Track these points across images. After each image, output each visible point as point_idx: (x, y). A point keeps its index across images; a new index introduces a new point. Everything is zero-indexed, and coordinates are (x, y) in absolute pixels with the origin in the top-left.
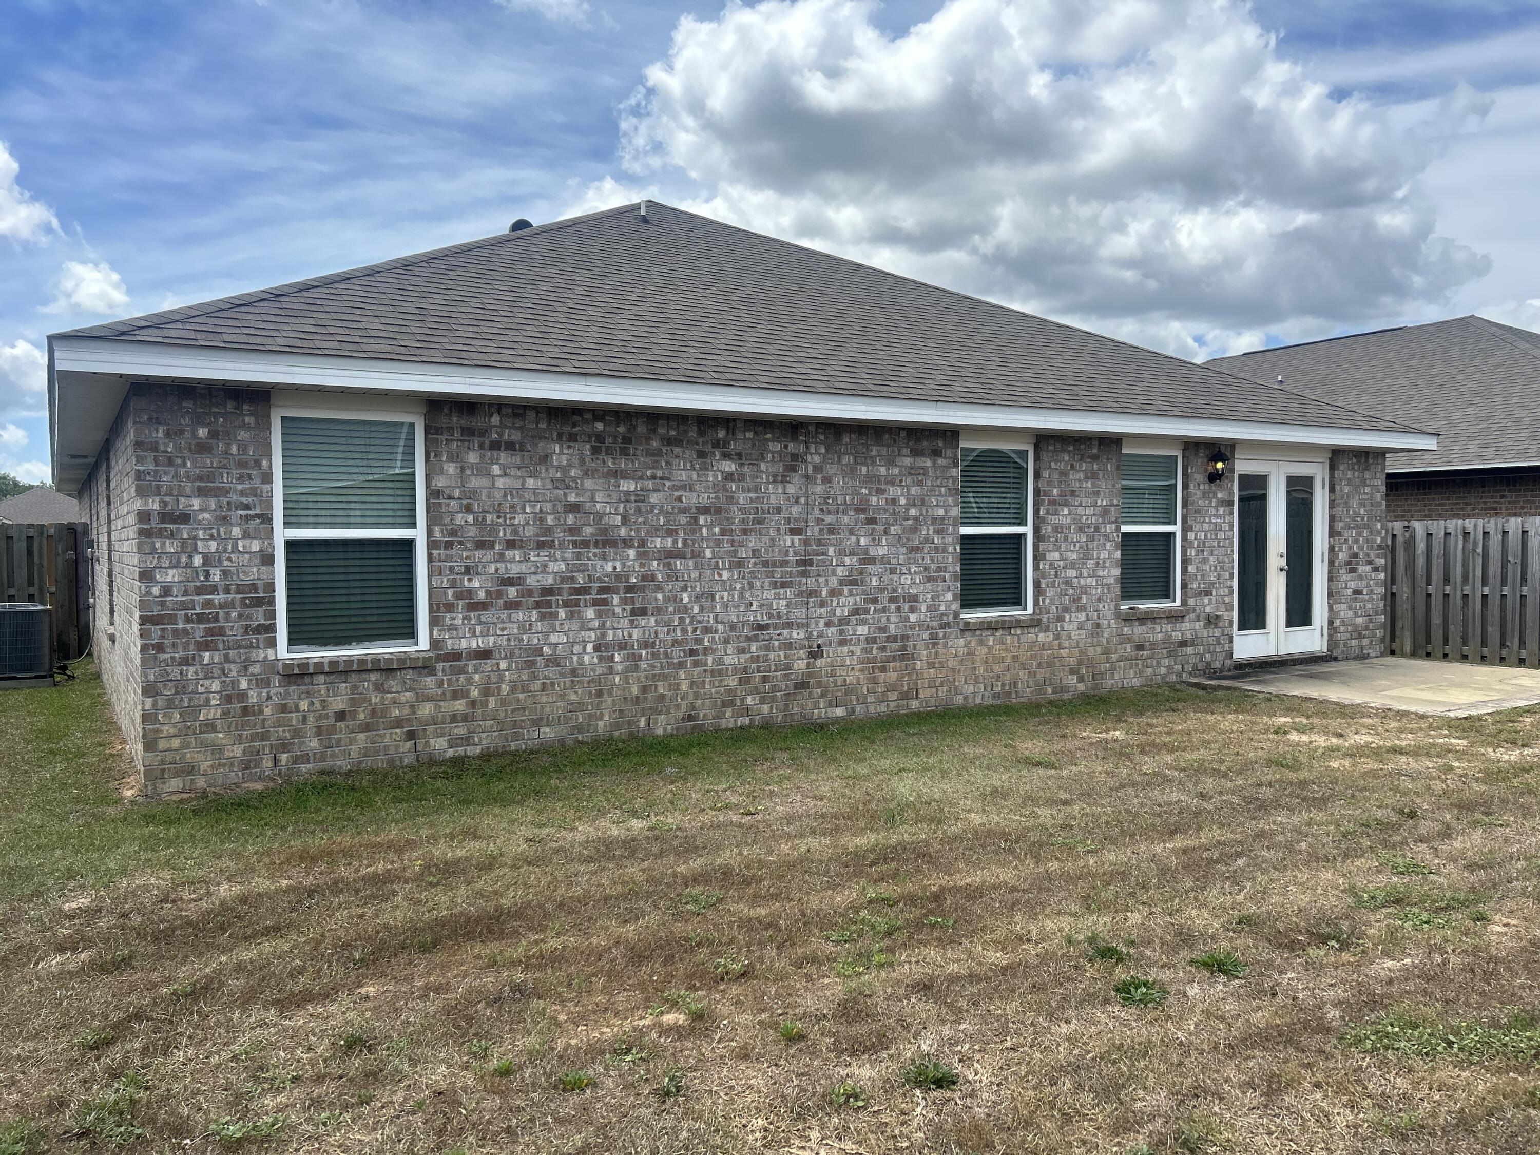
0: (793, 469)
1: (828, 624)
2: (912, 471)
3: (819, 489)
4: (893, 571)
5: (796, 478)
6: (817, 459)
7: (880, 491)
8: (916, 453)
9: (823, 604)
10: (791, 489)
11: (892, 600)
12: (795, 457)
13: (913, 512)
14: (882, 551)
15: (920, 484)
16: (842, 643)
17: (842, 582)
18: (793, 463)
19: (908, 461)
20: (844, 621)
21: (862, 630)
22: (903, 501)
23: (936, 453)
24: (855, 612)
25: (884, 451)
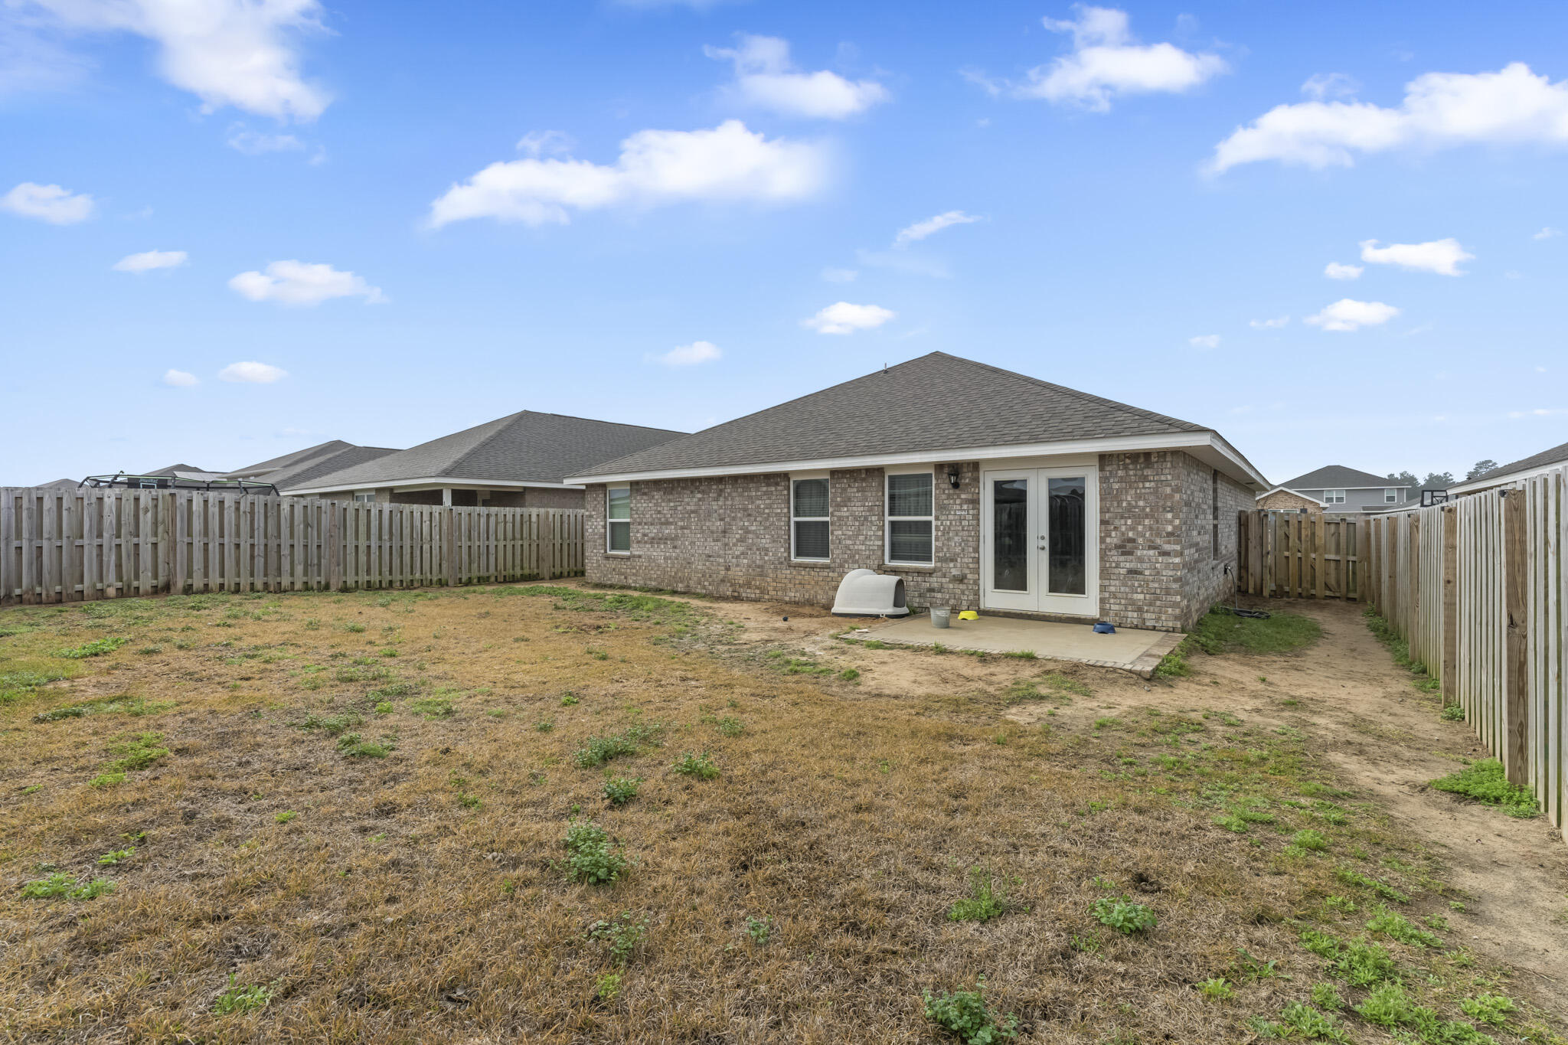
0: (720, 495)
1: (733, 558)
2: (766, 493)
3: (729, 503)
4: (758, 537)
5: (722, 499)
6: (729, 490)
7: (753, 503)
8: (768, 485)
9: (731, 549)
10: (720, 503)
11: (758, 549)
12: (721, 490)
13: (767, 511)
14: (754, 528)
15: (769, 499)
16: (737, 566)
17: (738, 540)
18: (720, 492)
19: (764, 489)
20: (738, 557)
21: (745, 561)
22: (762, 506)
23: (777, 484)
24: (743, 553)
25: (754, 485)
